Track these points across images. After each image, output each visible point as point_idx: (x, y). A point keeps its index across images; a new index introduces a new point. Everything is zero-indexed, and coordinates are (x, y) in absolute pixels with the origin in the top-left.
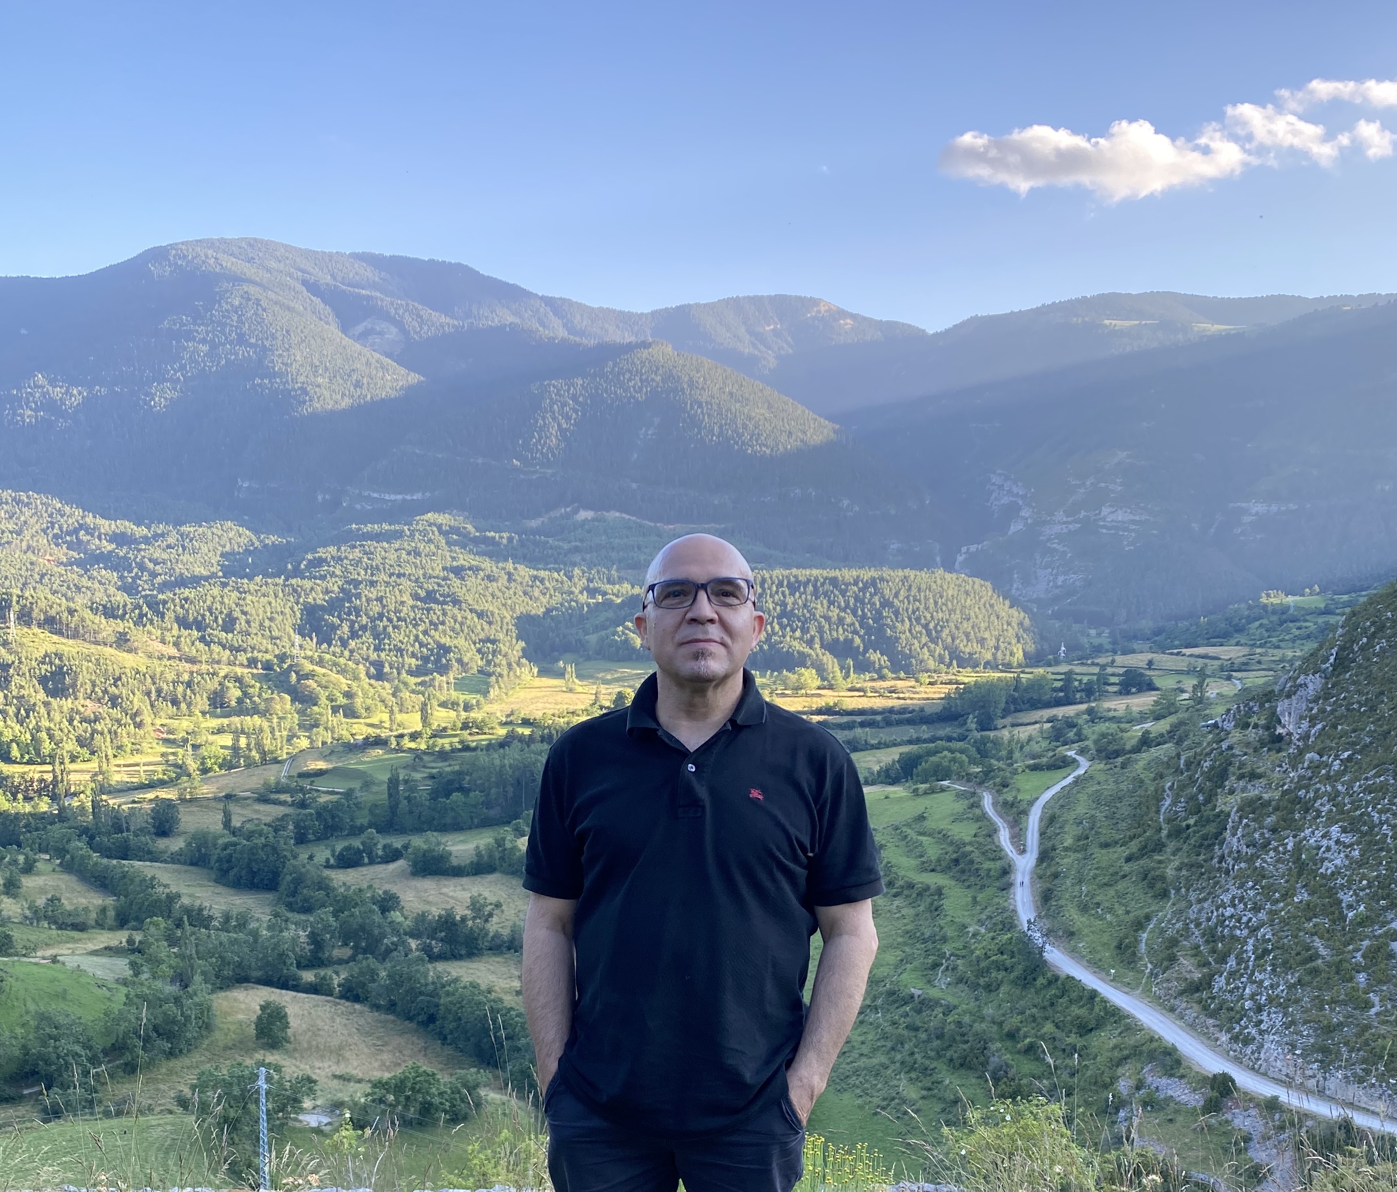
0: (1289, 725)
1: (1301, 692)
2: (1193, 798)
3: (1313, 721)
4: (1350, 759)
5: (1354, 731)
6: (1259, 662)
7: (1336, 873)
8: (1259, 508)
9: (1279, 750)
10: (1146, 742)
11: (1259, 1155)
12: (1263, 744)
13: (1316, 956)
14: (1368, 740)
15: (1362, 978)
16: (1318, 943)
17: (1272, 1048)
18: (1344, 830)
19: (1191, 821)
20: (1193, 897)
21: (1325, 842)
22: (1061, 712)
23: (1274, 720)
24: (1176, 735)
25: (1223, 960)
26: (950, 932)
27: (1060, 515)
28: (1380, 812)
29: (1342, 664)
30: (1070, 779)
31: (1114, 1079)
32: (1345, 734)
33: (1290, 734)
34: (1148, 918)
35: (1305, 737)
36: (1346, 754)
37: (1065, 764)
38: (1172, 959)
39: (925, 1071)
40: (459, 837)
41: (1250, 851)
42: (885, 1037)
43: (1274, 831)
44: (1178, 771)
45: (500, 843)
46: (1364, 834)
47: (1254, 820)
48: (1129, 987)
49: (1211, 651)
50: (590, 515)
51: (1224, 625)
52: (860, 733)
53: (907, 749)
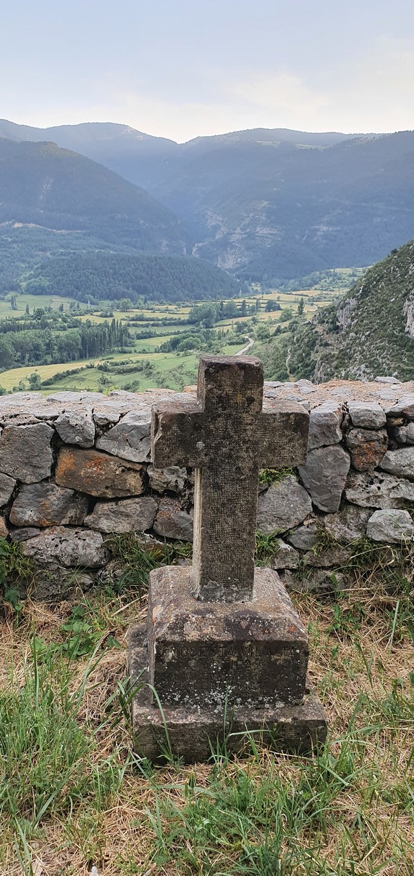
0: (343, 322)
1: (348, 306)
2: (301, 355)
3: (353, 319)
4: (369, 335)
5: (371, 323)
6: (325, 298)
8: (325, 228)
9: (337, 333)
10: (278, 331)
12: (330, 330)
14: (377, 327)
18: (367, 367)
19: (300, 365)
21: (358, 372)
22: (241, 320)
23: (336, 319)
24: (292, 329)
27: (238, 230)
28: (382, 358)
29: (365, 293)
30: (247, 349)
32: (367, 324)
33: (342, 325)
35: (349, 326)
36: (367, 333)
37: (244, 341)
41: (326, 377)
43: (336, 368)
44: (293, 343)
46: (376, 368)
47: (328, 364)
49: (305, 292)
50: (20, 225)
51: (309, 282)
52: (153, 330)
53: (173, 336)
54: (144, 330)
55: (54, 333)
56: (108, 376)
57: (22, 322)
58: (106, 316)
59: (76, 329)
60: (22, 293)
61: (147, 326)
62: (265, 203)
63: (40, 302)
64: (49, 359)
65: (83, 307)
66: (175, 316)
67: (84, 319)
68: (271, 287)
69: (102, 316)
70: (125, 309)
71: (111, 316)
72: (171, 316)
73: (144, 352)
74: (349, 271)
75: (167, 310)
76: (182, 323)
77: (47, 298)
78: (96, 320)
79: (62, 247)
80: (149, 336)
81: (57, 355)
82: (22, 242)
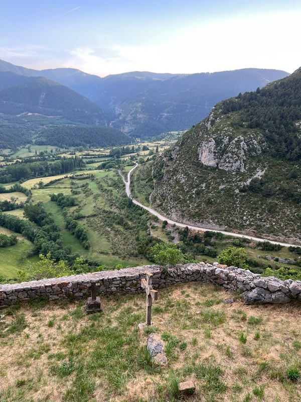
0: (174, 156)
1: (176, 150)
2: (157, 170)
3: (178, 155)
5: (185, 157)
6: (167, 144)
7: (183, 183)
8: (166, 114)
9: (172, 161)
10: (148, 160)
11: (172, 235)
12: (169, 160)
13: (180, 198)
14: (187, 158)
15: (188, 201)
16: (180, 196)
17: (174, 216)
18: (184, 175)
19: (157, 175)
20: (158, 189)
21: (181, 177)
22: (132, 154)
23: (171, 155)
24: (154, 159)
25: (164, 200)
26: (114, 198)
27: (129, 116)
28: (190, 171)
29: (182, 144)
30: (135, 168)
31: (146, 223)
32: (183, 157)
33: (174, 158)
34: (151, 193)
35: (177, 158)
36: (184, 161)
37: (134, 164)
38: (155, 200)
39: (111, 225)
40: (7, 184)
41: (168, 180)
42: (103, 220)
43: (172, 176)
44: (154, 165)
45: (16, 185)
46: (187, 176)
47: (168, 174)
48: (148, 206)
49: (159, 142)
50: (31, 114)
51: (160, 137)
52: (94, 160)
53: (103, 162)
54: (89, 160)
55: (49, 163)
56: (74, 181)
57: (34, 158)
58: (72, 154)
59: (59, 160)
60: (33, 145)
61: (91, 158)
62: (140, 104)
63: (42, 149)
64: (47, 174)
65: (62, 150)
66: (103, 154)
67: (62, 156)
68: (144, 140)
69: (70, 154)
70: (81, 151)
71: (75, 154)
72: (102, 153)
73: (90, 169)
74: (177, 133)
75: (100, 151)
76: (107, 156)
77: (45, 147)
78: (68, 156)
79: (51, 123)
80: (92, 162)
81: (50, 172)
82: (32, 122)
